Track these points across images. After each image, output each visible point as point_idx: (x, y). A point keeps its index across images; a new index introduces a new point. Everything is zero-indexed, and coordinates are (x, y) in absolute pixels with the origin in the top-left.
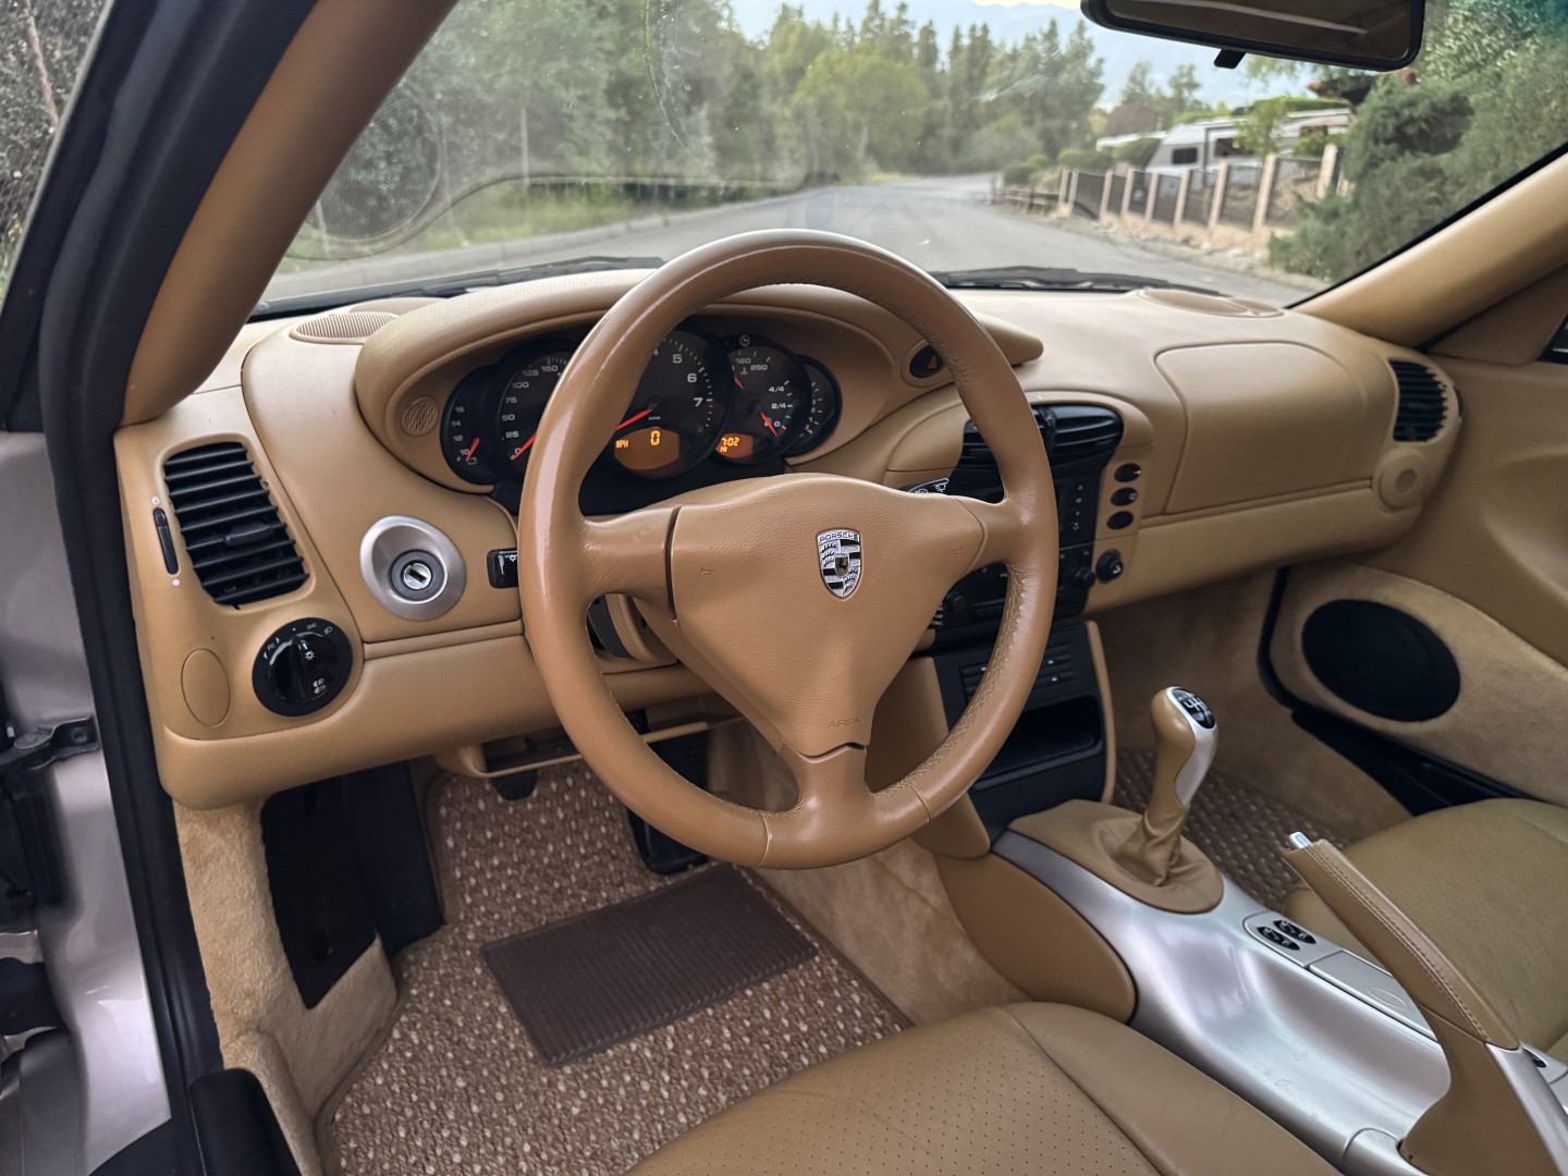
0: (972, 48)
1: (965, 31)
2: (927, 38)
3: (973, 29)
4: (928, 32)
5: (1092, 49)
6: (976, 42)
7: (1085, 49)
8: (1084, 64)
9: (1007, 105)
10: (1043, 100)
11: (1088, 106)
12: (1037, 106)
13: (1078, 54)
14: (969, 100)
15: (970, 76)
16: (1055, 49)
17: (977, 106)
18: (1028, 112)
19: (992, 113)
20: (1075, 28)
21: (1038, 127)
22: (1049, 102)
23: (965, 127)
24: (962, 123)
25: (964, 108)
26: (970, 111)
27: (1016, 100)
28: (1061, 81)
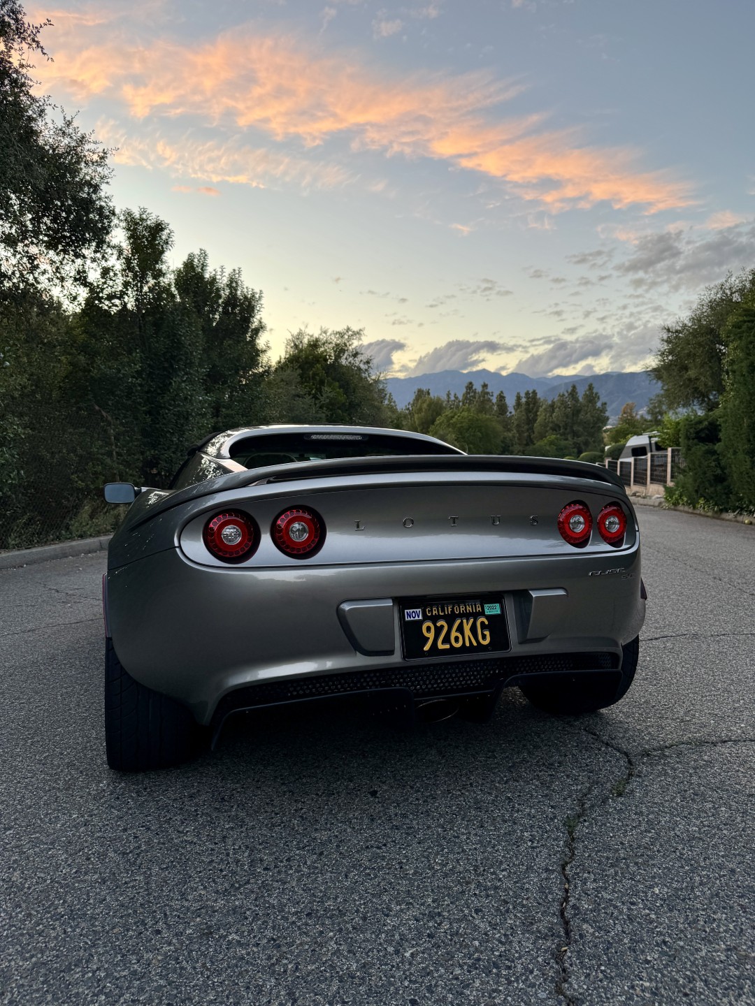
0: (527, 403)
1: (523, 395)
2: (501, 400)
3: (527, 393)
4: (501, 398)
5: (599, 398)
6: (530, 400)
7: (594, 398)
8: (594, 406)
9: (551, 431)
10: (572, 427)
11: (600, 428)
12: (568, 430)
13: (590, 401)
14: (528, 430)
15: (528, 418)
16: (576, 400)
17: (534, 433)
18: (564, 434)
19: (542, 436)
20: (587, 388)
21: (570, 442)
22: (575, 428)
23: (527, 445)
24: (525, 442)
25: (526, 434)
26: (529, 436)
27: (556, 428)
28: (581, 416)
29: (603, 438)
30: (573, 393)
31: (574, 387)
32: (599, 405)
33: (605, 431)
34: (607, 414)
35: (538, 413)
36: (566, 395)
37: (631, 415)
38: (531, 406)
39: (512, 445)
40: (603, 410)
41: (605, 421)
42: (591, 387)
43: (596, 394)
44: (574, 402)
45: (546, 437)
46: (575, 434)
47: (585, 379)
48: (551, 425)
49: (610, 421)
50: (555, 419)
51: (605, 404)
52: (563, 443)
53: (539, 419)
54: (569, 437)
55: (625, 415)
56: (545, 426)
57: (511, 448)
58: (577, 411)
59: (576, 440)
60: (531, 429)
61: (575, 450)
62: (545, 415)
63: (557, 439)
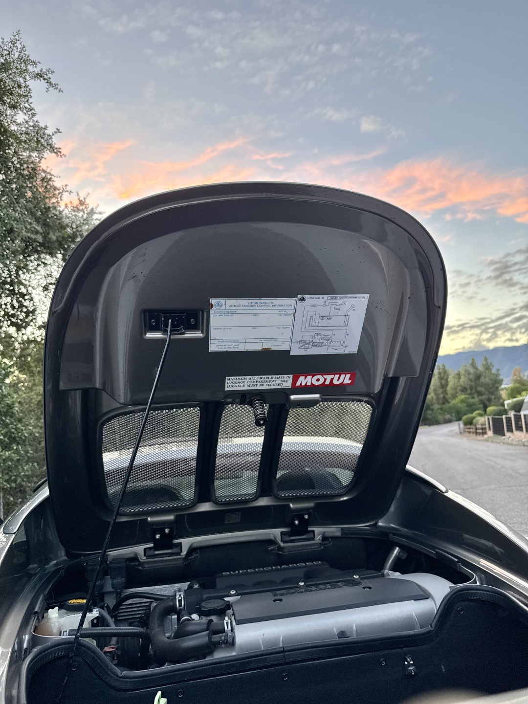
5: (493, 366)
6: (441, 371)
7: (489, 366)
8: (490, 372)
9: (460, 392)
10: (476, 388)
11: (497, 388)
12: (473, 391)
13: (487, 369)
14: (442, 393)
15: (441, 384)
16: (477, 369)
17: (447, 394)
18: (470, 394)
19: (454, 396)
20: (483, 359)
21: (476, 399)
22: (479, 389)
23: (443, 403)
24: (441, 402)
25: (441, 396)
26: (444, 397)
27: (464, 390)
28: (482, 380)
29: (501, 395)
30: (473, 365)
31: (473, 359)
32: (494, 371)
33: (503, 389)
34: (501, 377)
35: (449, 380)
36: (468, 365)
37: (519, 376)
38: (442, 375)
39: (432, 405)
40: (498, 375)
41: (500, 382)
42: (486, 359)
43: (491, 363)
44: (474, 370)
45: (457, 397)
46: (480, 394)
47: (479, 353)
48: (459, 388)
49: (504, 382)
50: (462, 384)
51: (499, 370)
52: (471, 401)
53: (451, 384)
54: (475, 396)
55: (515, 377)
56: (455, 389)
57: (431, 407)
58: (478, 377)
59: (481, 397)
60: (445, 392)
61: (482, 406)
62: (454, 381)
63: (466, 398)
